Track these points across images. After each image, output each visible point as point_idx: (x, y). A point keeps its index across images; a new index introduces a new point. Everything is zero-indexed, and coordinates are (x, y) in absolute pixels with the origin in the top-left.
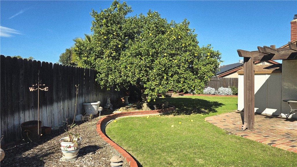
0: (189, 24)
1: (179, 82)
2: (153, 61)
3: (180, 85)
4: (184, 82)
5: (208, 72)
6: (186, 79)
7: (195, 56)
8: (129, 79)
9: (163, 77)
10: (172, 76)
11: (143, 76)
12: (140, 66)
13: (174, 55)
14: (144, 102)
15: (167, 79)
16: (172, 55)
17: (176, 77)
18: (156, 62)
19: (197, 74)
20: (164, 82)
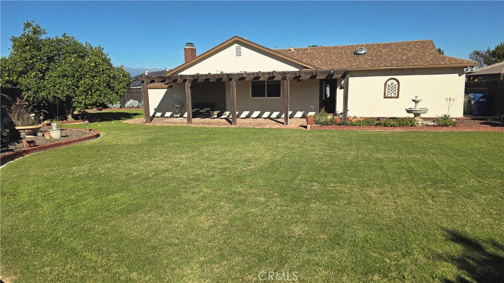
0: (103, 49)
1: (100, 96)
2: (78, 81)
3: (102, 99)
4: (104, 96)
5: (121, 88)
6: (106, 94)
7: (111, 77)
8: (59, 96)
9: (88, 93)
10: (95, 92)
11: (71, 93)
12: (68, 86)
13: (95, 76)
14: (68, 114)
15: (91, 95)
16: (93, 77)
17: (98, 92)
18: (82, 82)
19: (113, 90)
20: (89, 97)
